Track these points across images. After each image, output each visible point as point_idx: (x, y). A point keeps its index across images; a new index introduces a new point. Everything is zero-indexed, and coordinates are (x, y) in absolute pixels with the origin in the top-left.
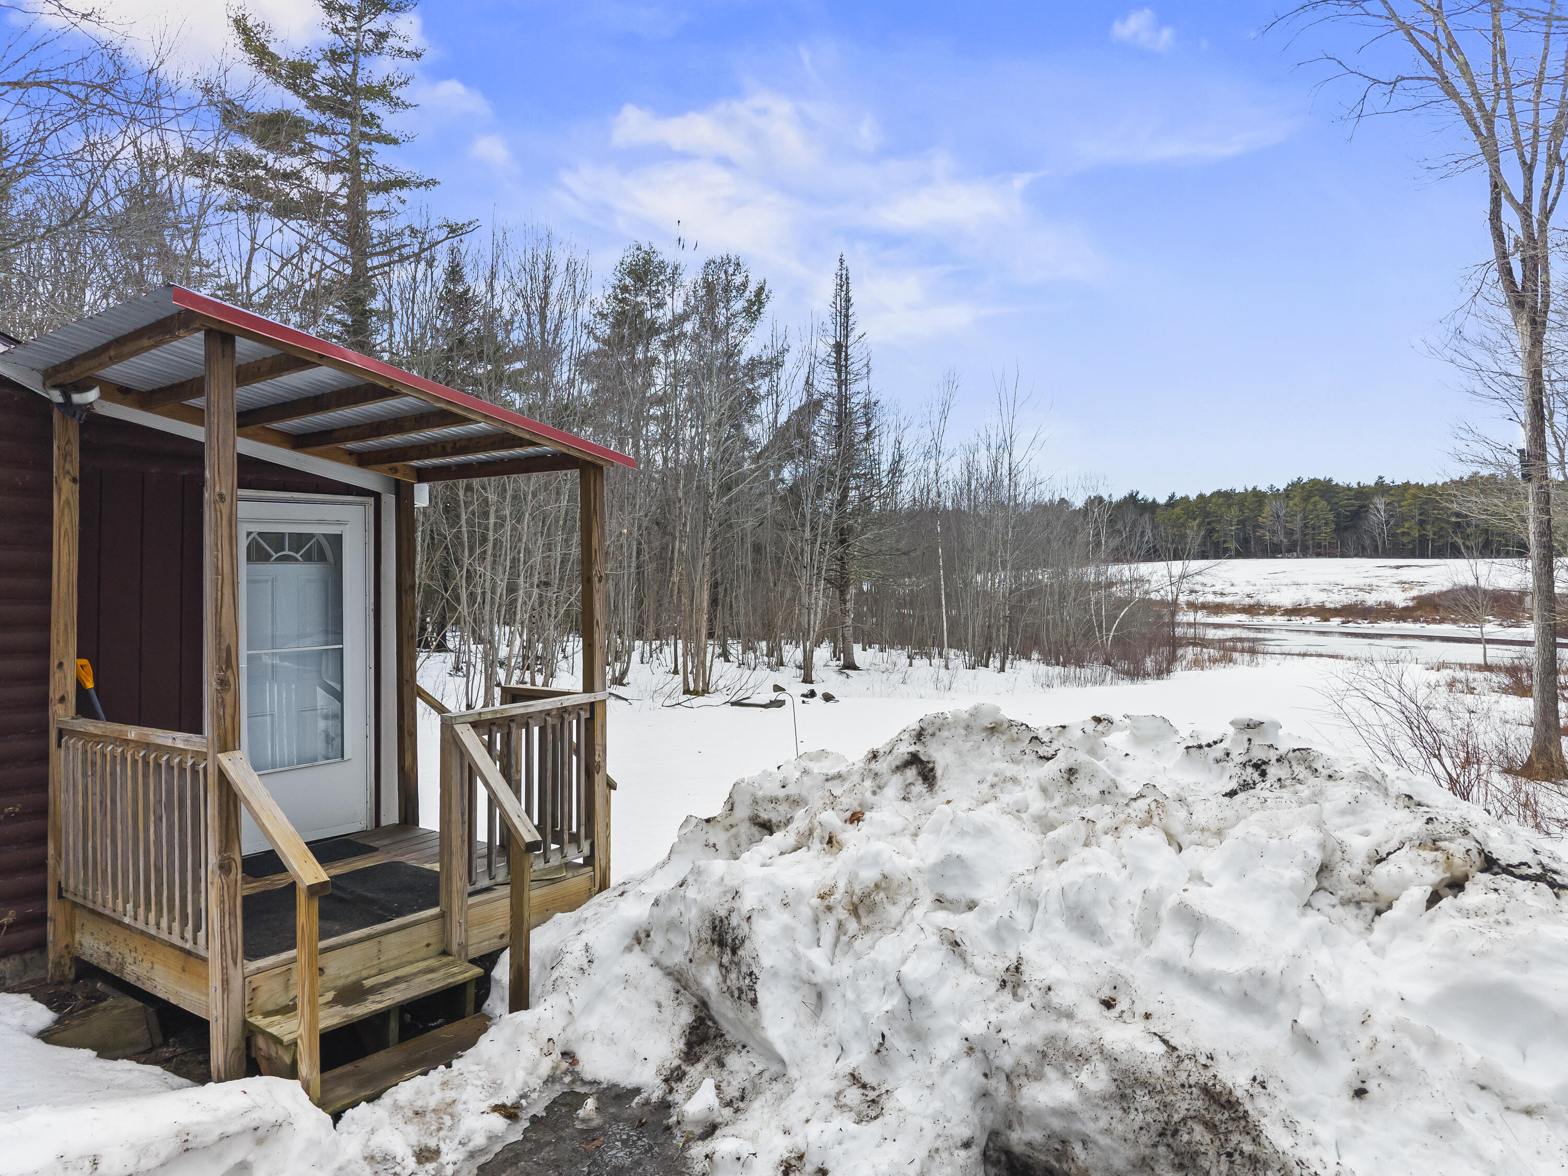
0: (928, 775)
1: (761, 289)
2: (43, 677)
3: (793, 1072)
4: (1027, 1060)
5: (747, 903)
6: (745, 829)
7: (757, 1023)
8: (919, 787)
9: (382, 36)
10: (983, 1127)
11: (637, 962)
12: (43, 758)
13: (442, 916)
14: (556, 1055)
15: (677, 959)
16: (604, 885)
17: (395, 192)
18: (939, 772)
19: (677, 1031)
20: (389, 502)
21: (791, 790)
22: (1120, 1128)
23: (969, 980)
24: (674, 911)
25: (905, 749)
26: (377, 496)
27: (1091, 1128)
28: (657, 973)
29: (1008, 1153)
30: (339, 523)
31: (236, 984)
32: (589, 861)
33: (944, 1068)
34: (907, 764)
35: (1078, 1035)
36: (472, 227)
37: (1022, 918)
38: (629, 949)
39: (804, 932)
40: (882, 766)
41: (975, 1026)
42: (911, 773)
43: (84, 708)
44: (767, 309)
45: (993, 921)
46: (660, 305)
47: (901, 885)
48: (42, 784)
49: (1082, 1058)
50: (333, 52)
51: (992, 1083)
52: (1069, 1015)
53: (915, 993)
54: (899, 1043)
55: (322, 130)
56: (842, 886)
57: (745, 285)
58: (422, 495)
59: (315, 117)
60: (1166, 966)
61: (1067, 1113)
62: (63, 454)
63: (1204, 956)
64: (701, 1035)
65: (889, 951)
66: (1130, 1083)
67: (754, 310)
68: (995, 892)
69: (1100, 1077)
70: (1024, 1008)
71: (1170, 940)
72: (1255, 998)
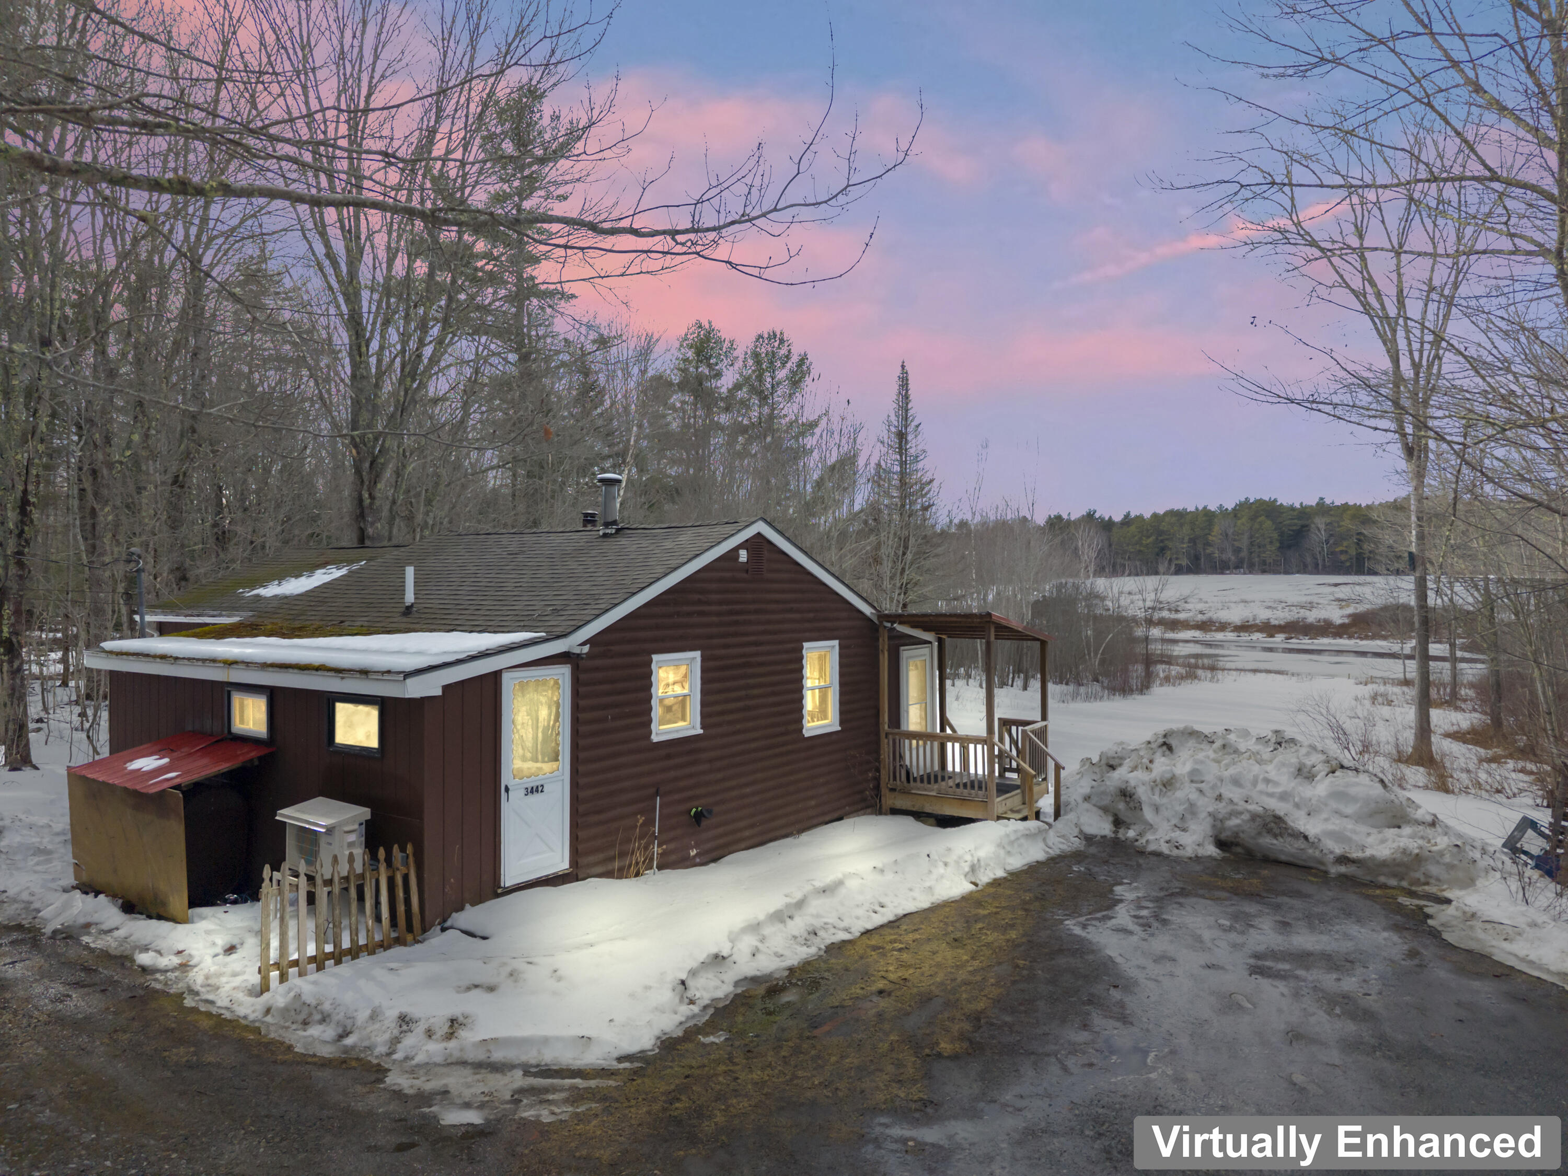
0: (1170, 748)
1: (803, 359)
3: (1156, 826)
4: (1226, 816)
6: (1105, 768)
7: (1141, 815)
10: (1215, 833)
12: (877, 742)
18: (1174, 748)
19: (1108, 822)
21: (1118, 755)
22: (1252, 827)
23: (1207, 799)
24: (1100, 790)
25: (1161, 740)
27: (1244, 828)
28: (1096, 808)
33: (1202, 820)
35: (1239, 808)
37: (1219, 783)
40: (1154, 746)
41: (1211, 809)
44: (807, 379)
45: (1210, 785)
51: (1216, 823)
52: (1236, 804)
53: (1190, 802)
57: (788, 357)
60: (1261, 792)
62: (884, 643)
63: (1271, 789)
64: (1118, 823)
65: (1179, 794)
66: (1254, 817)
67: (796, 380)
68: (1210, 777)
69: (1246, 817)
70: (1223, 804)
71: (1261, 786)
72: (1284, 797)
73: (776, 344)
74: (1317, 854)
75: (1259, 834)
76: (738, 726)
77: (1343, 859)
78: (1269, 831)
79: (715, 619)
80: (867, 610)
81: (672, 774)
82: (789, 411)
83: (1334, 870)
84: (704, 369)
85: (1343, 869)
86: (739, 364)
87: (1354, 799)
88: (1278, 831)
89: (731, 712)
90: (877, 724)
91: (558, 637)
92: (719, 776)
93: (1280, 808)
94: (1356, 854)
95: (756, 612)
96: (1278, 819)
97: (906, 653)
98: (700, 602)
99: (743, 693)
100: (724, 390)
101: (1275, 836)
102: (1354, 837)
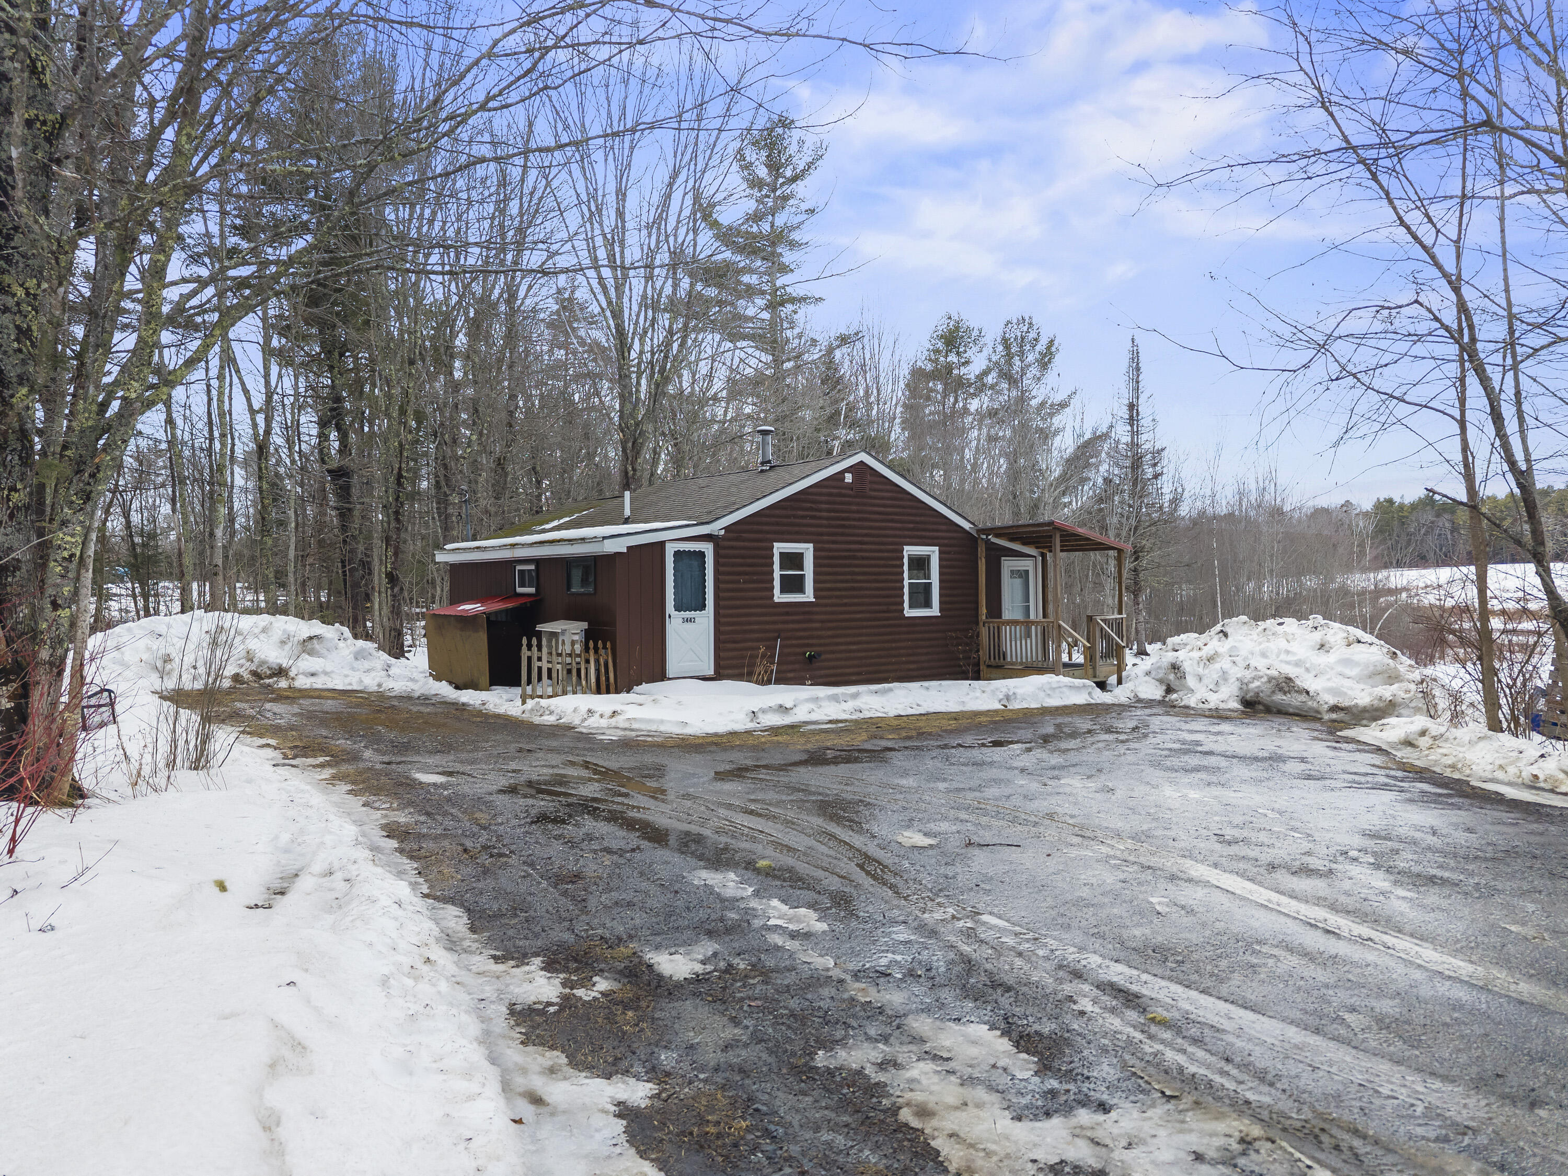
1: (1051, 342)
3: (1196, 689)
4: (1250, 680)
5: (1181, 659)
7: (1185, 683)
8: (1223, 637)
10: (1240, 693)
12: (977, 630)
13: (1094, 668)
14: (1133, 694)
18: (1228, 633)
19: (1163, 689)
20: (1040, 559)
22: (1268, 687)
23: (1237, 668)
24: (1159, 667)
25: (1219, 629)
26: (1036, 557)
27: (1263, 688)
28: (1154, 680)
30: (1028, 566)
33: (1232, 684)
34: (1219, 632)
35: (1261, 674)
37: (1250, 656)
39: (1196, 665)
40: (1212, 634)
42: (1221, 634)
43: (985, 614)
44: (1057, 360)
45: (1243, 657)
46: (967, 363)
47: (1219, 654)
49: (1262, 678)
51: (1243, 686)
52: (1260, 671)
53: (1224, 671)
54: (1221, 681)
56: (1204, 656)
57: (1037, 340)
60: (1281, 661)
62: (982, 551)
63: (1290, 658)
64: (1169, 690)
65: (1217, 666)
66: (1270, 679)
67: (1045, 360)
68: (1243, 653)
69: (1265, 679)
70: (1250, 671)
71: (1283, 657)
72: (1298, 664)
73: (1025, 329)
74: (1315, 705)
75: (1273, 692)
76: (845, 601)
77: (1335, 708)
78: (1281, 689)
79: (825, 522)
80: (966, 525)
81: (791, 626)
82: (1038, 394)
83: (1326, 717)
84: (953, 358)
85: (1334, 716)
86: (987, 351)
87: (1357, 664)
88: (1286, 689)
89: (839, 589)
90: (977, 615)
91: (703, 524)
92: (830, 633)
93: (1291, 671)
94: (1346, 703)
95: (859, 520)
96: (1289, 680)
97: (1008, 565)
98: (811, 509)
99: (849, 577)
100: (972, 376)
101: (1285, 693)
102: (1349, 692)
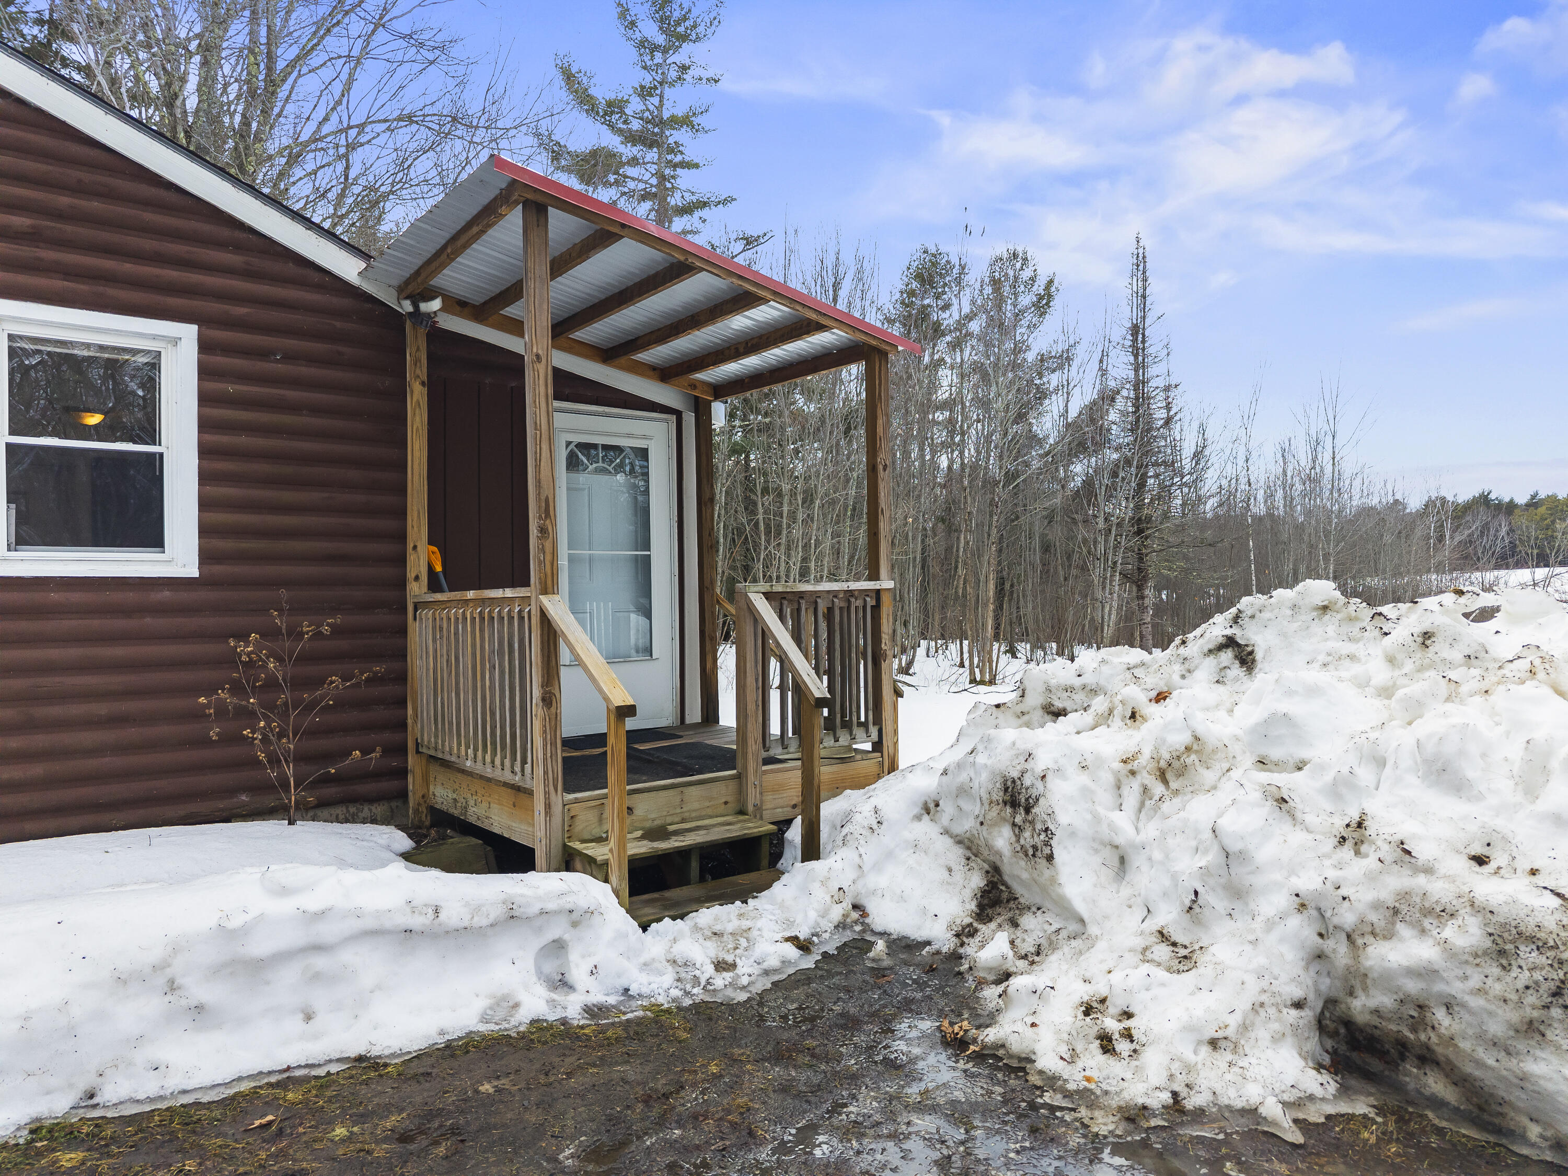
0: (1246, 659)
1: (1051, 282)
2: (401, 560)
3: (1093, 930)
4: (1373, 917)
5: (1041, 763)
6: (1037, 717)
7: (1053, 880)
8: (1237, 670)
9: (684, 68)
10: (1318, 992)
11: (926, 829)
12: (402, 631)
13: (739, 777)
14: (847, 905)
15: (967, 825)
16: (893, 768)
17: (697, 214)
18: (1259, 655)
19: (968, 894)
20: (689, 419)
21: (1088, 679)
22: (1497, 988)
23: (1298, 837)
24: (963, 777)
25: (1219, 632)
26: (678, 414)
27: (1457, 988)
28: (948, 841)
29: (1348, 1023)
30: (645, 437)
31: (557, 809)
32: (878, 746)
33: (1270, 925)
34: (1221, 648)
35: (1441, 890)
36: (766, 238)
37: (1365, 775)
38: (918, 818)
39: (1105, 797)
40: (1192, 650)
41: (1308, 882)
42: (1227, 656)
43: (434, 585)
44: (1056, 303)
45: (1329, 777)
46: (946, 307)
47: (1215, 751)
48: (401, 654)
49: (1445, 914)
50: (643, 87)
51: (1329, 945)
52: (1428, 870)
53: (1234, 846)
54: (1213, 900)
55: (634, 162)
56: (1147, 752)
57: (1033, 279)
58: (719, 412)
59: (628, 151)
61: (1427, 973)
62: (414, 361)
65: (1203, 811)
66: (1512, 938)
67: (1043, 304)
68: (1334, 751)
69: (1471, 933)
70: (1369, 863)
73: (1018, 265)
75: (1533, 1027)
82: (1034, 345)
84: (930, 301)
86: (972, 292)
90: (402, 581)
100: (953, 322)
